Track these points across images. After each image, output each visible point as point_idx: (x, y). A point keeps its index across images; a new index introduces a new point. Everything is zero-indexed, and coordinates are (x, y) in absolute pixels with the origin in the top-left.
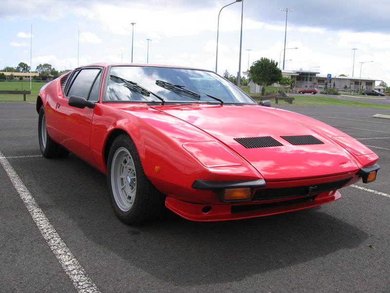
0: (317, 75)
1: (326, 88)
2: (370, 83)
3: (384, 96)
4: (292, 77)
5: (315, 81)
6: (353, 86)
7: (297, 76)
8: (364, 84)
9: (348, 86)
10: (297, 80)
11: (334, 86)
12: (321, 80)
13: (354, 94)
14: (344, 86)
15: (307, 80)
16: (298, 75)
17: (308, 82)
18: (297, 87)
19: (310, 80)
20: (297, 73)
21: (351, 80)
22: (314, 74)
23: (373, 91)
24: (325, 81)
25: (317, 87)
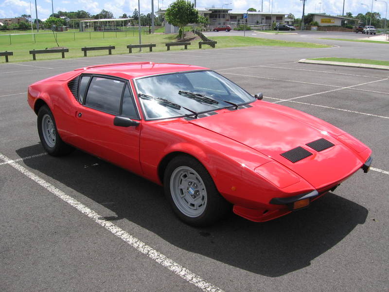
0: (229, 12)
1: (238, 24)
2: (280, 17)
3: (294, 30)
4: (206, 14)
5: (228, 17)
6: (264, 21)
7: (210, 14)
8: (274, 19)
9: (260, 22)
10: (210, 17)
11: (246, 22)
12: (234, 17)
13: (266, 30)
14: (255, 21)
15: (219, 17)
16: (211, 12)
17: (222, 19)
18: (210, 25)
19: (224, 17)
20: (210, 10)
21: (263, 15)
22: (226, 11)
23: (284, 26)
24: (237, 17)
25: (230, 24)
